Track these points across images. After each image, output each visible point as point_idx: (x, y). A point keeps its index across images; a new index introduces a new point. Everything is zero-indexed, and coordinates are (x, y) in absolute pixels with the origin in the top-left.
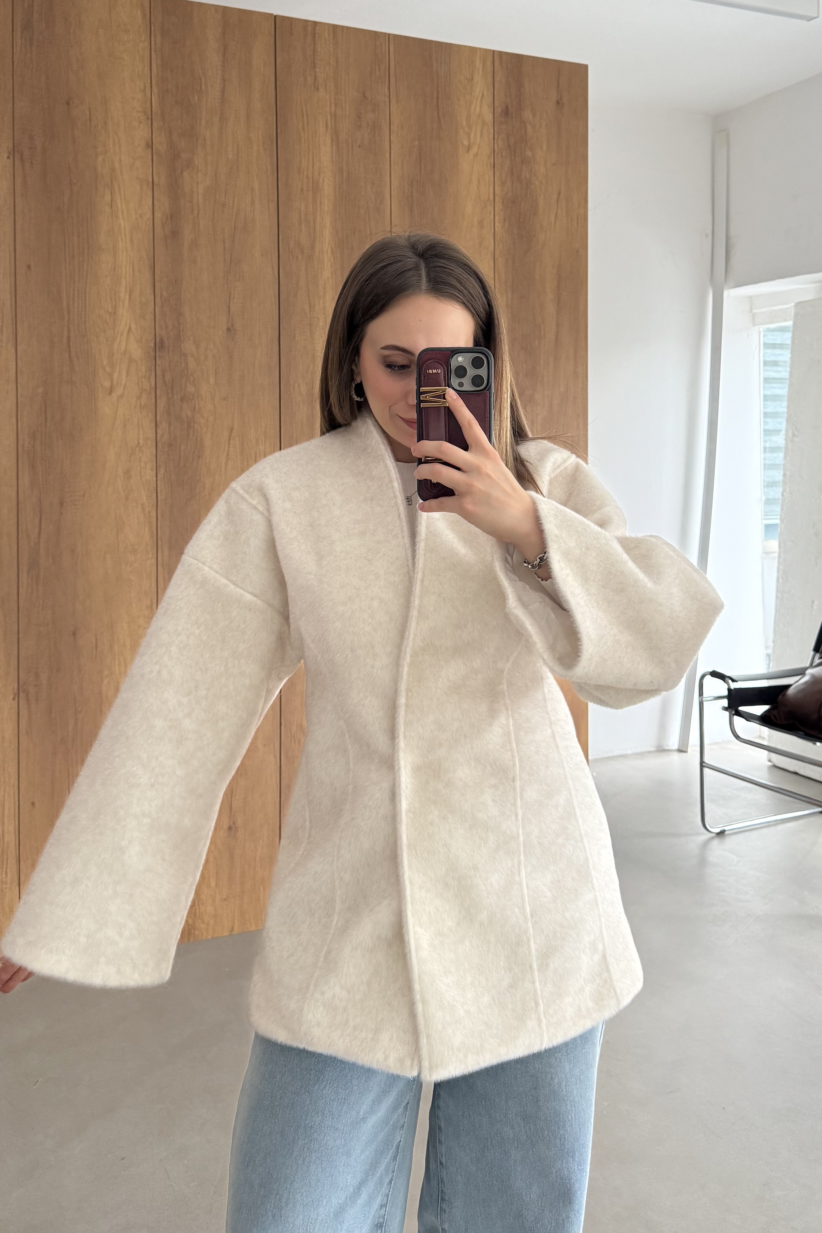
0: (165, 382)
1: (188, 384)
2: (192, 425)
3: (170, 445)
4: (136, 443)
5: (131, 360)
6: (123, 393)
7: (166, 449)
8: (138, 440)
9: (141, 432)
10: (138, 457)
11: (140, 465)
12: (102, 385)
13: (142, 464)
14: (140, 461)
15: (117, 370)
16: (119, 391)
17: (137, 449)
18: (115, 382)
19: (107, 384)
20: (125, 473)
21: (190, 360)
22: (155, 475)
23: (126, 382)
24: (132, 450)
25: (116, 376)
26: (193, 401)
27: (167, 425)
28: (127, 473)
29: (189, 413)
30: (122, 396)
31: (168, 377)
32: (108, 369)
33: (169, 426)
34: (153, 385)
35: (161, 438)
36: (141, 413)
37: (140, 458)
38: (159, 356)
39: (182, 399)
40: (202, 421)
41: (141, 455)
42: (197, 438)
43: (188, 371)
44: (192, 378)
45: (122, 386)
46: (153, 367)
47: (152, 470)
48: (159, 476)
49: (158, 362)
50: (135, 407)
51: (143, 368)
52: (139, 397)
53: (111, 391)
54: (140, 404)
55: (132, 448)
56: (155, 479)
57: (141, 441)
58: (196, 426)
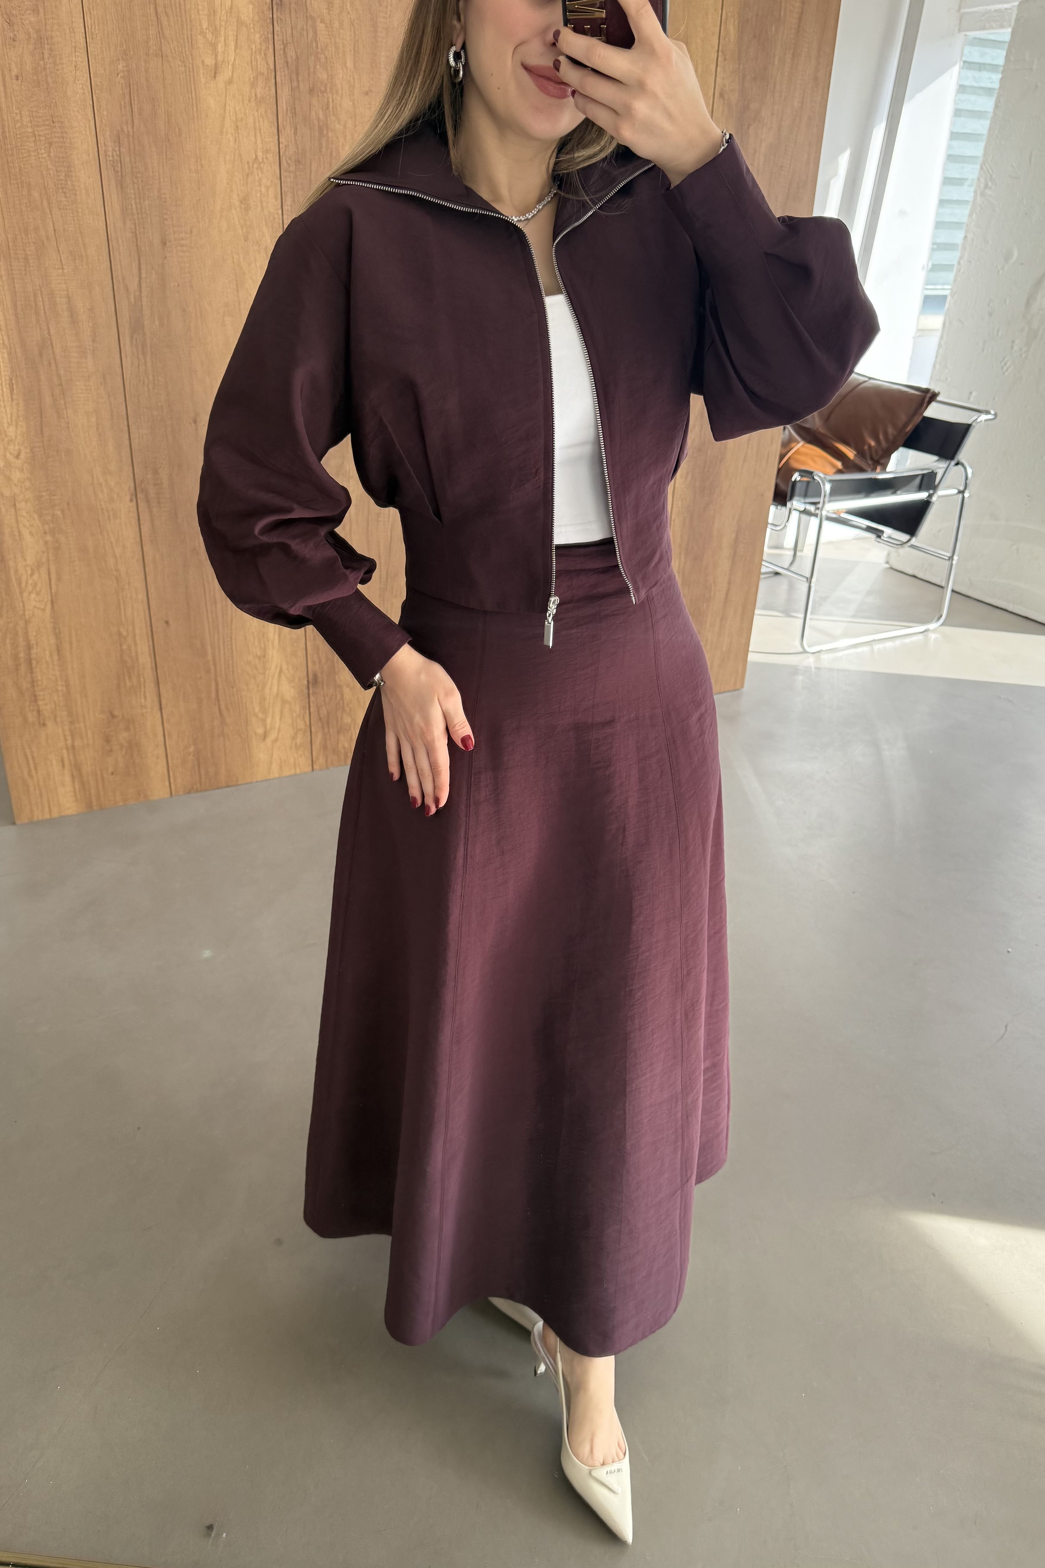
0: (287, 62)
1: (318, 67)
2: (325, 132)
3: (298, 162)
4: (254, 157)
5: (240, 23)
6: (232, 76)
7: (292, 168)
8: (256, 152)
9: (259, 141)
10: (257, 179)
11: (261, 191)
12: (203, 62)
13: (263, 190)
14: (260, 185)
15: (222, 39)
16: (226, 74)
17: (255, 166)
18: (220, 58)
19: (210, 61)
20: (241, 202)
21: (321, 26)
22: (280, 206)
23: (235, 60)
24: (249, 168)
25: (220, 48)
26: (325, 94)
27: (293, 132)
28: (244, 200)
29: (321, 116)
30: (230, 81)
31: (291, 53)
32: (209, 36)
33: (295, 133)
34: (272, 67)
35: (286, 150)
36: (257, 111)
37: (260, 180)
38: (277, 17)
39: (311, 91)
40: (338, 126)
41: (260, 175)
42: (331, 153)
43: (317, 47)
44: (323, 56)
45: (230, 67)
46: (270, 36)
47: (276, 198)
48: (285, 208)
49: (277, 28)
50: (249, 100)
51: (257, 36)
52: (253, 85)
53: (215, 72)
54: (256, 95)
55: (248, 163)
56: (280, 212)
57: (260, 154)
58: (330, 134)
